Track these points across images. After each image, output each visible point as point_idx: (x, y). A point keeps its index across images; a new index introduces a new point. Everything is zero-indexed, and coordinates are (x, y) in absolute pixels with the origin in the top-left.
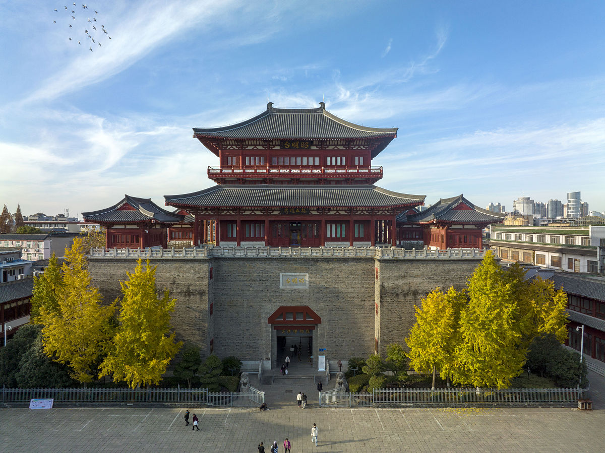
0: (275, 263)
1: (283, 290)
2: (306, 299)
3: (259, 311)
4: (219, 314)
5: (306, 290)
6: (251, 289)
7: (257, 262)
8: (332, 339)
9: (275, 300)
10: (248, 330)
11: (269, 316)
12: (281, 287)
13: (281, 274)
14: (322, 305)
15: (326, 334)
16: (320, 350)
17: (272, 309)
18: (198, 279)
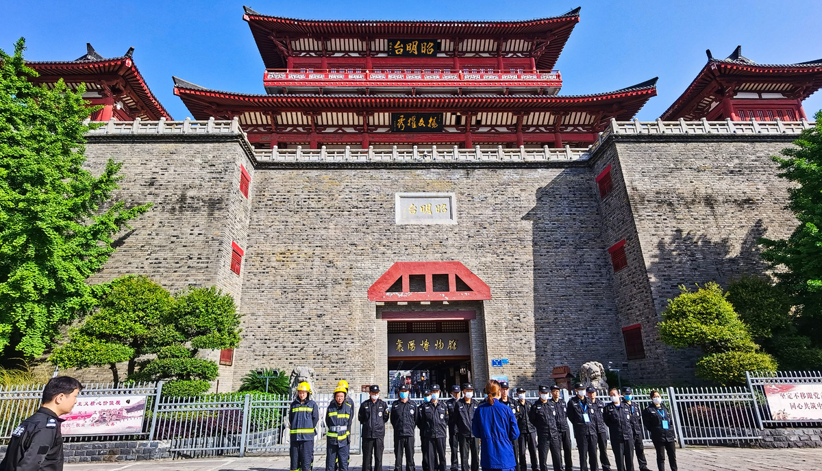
0: (384, 173)
1: (403, 227)
2: (453, 245)
3: (347, 273)
4: (256, 281)
5: (452, 228)
6: (332, 226)
7: (346, 172)
8: (519, 335)
9: (383, 249)
10: (320, 316)
11: (369, 283)
12: (399, 220)
13: (397, 195)
14: (490, 258)
15: (504, 324)
16: (494, 363)
17: (376, 268)
18: (209, 175)
